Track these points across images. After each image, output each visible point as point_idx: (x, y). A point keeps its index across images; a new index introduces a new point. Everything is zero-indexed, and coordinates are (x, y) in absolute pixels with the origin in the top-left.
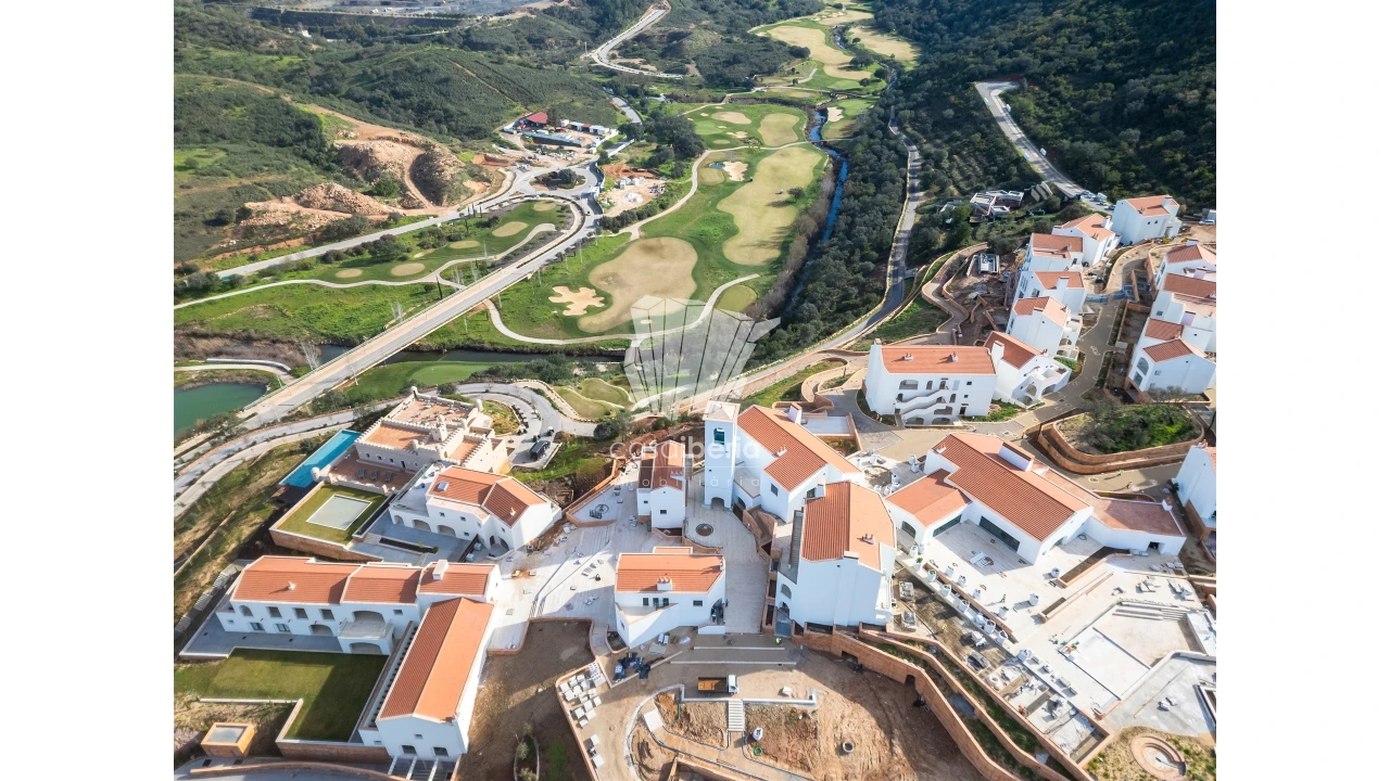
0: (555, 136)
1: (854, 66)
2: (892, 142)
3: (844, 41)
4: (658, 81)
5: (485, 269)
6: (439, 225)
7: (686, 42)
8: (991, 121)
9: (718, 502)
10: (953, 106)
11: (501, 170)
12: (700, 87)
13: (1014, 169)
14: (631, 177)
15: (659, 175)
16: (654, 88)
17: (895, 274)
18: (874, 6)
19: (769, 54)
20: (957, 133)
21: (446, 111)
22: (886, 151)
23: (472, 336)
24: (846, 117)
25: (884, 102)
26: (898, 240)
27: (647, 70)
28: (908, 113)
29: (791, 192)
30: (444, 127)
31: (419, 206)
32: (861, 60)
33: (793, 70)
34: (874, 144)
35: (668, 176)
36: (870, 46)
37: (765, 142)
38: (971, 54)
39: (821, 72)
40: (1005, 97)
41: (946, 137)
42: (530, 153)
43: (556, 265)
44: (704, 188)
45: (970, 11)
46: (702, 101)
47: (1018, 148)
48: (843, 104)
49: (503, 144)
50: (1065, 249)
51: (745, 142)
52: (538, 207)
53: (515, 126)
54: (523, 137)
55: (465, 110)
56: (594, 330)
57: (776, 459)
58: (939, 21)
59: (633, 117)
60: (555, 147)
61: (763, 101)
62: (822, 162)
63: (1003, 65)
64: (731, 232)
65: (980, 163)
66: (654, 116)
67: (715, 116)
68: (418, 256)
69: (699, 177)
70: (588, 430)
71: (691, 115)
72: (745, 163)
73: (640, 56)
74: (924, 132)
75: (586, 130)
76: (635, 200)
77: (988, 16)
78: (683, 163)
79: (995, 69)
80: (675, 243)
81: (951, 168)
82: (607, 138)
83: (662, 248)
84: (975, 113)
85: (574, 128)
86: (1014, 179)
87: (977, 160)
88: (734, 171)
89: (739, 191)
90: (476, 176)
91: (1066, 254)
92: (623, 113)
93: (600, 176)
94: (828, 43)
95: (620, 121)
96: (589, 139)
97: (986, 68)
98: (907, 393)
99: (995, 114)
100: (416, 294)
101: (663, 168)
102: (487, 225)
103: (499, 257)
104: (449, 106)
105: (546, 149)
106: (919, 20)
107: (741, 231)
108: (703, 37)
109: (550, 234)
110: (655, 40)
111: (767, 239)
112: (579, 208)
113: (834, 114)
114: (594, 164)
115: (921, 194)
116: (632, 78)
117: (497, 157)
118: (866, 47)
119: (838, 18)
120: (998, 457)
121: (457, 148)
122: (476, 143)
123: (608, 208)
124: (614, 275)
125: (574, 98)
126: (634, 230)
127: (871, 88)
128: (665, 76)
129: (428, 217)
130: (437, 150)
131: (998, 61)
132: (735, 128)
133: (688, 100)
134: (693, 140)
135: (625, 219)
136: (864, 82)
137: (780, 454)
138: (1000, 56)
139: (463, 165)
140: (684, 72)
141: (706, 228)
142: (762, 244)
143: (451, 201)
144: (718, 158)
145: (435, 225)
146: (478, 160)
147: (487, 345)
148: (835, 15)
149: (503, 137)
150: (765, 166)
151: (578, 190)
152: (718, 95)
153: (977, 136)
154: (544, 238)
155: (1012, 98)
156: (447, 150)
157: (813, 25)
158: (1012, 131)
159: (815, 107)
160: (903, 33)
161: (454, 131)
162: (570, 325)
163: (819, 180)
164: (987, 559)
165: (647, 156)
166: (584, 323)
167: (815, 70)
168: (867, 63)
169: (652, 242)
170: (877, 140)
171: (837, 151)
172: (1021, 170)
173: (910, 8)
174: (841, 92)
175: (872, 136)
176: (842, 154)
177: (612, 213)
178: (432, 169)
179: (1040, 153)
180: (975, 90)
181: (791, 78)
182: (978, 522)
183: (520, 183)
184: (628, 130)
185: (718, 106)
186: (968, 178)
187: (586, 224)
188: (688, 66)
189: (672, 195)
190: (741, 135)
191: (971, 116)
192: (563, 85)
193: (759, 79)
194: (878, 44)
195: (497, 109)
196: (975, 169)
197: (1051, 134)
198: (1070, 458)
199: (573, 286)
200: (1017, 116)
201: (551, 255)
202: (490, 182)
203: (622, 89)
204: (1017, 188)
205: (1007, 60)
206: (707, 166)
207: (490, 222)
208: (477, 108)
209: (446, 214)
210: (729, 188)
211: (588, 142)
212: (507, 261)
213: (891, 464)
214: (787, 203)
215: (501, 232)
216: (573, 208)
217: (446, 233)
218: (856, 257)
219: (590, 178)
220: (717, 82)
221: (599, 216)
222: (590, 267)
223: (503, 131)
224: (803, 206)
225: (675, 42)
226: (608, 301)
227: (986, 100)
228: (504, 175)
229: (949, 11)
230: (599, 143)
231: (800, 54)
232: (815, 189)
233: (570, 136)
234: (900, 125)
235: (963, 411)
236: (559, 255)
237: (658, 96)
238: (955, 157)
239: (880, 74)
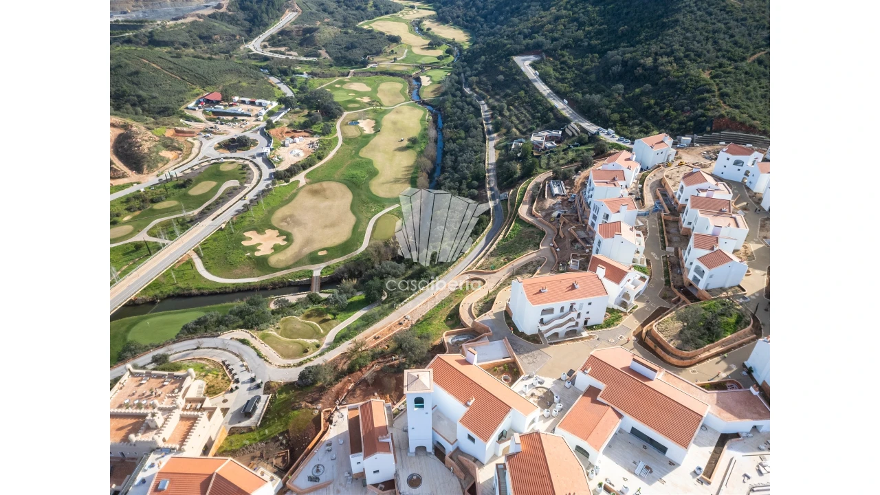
0: (229, 110)
1: (431, 46)
2: (468, 99)
3: (421, 30)
4: (301, 62)
5: (185, 225)
6: (142, 190)
7: (316, 34)
8: (528, 82)
9: (421, 449)
10: (502, 73)
11: (190, 139)
12: (331, 66)
13: (551, 115)
14: (292, 137)
15: (313, 134)
16: (298, 68)
17: (493, 197)
18: (435, 6)
19: (374, 42)
20: (509, 91)
21: (139, 96)
22: (466, 106)
23: (181, 285)
24: (434, 82)
25: (456, 70)
26: (489, 171)
27: (291, 55)
28: (474, 79)
29: (409, 140)
30: (139, 109)
31: (124, 176)
32: (435, 43)
33: (392, 51)
34: (457, 101)
35: (320, 134)
36: (438, 32)
37: (384, 103)
38: (505, 37)
39: (410, 52)
40: (534, 66)
41: (502, 94)
42: (212, 124)
43: (244, 215)
44: (347, 141)
45: (496, 8)
46: (334, 76)
47: (550, 100)
48: (430, 73)
49: (188, 118)
50: (614, 179)
51: (370, 104)
52: (223, 168)
53: (197, 104)
54: (204, 112)
55: (155, 94)
56: (282, 265)
57: (468, 408)
58: (478, 15)
59: (288, 92)
60: (230, 118)
61: (376, 73)
62: (424, 115)
63: (528, 44)
64: (373, 173)
65: (528, 111)
66: (302, 89)
67: (345, 86)
68: (126, 219)
69: (343, 133)
70: (293, 375)
71: (328, 87)
72: (373, 119)
73: (284, 45)
74: (487, 91)
75: (252, 103)
76: (298, 155)
77: (508, 11)
78: (329, 123)
79: (523, 47)
80: (334, 185)
81: (510, 116)
82: (270, 108)
83: (324, 190)
84: (517, 77)
85: (244, 102)
86: (553, 121)
87: (525, 109)
88: (366, 126)
89: (373, 141)
90: (169, 146)
91: (615, 182)
92: (279, 89)
93: (269, 138)
94: (411, 31)
95: (278, 94)
96: (256, 110)
97: (518, 47)
98: (546, 318)
99: (530, 77)
100: (128, 253)
101: (315, 128)
102: (183, 186)
103: (196, 212)
104: (141, 92)
105: (223, 120)
106: (465, 15)
107: (380, 172)
108: (328, 31)
109: (235, 188)
110: (294, 34)
111: (400, 176)
112: (256, 165)
113: (425, 81)
114: (262, 129)
115: (495, 135)
116: (281, 62)
117: (185, 129)
118: (436, 34)
119: (414, 15)
120: (629, 369)
121: (151, 126)
122: (166, 120)
123: (279, 163)
124: (291, 216)
125: (240, 79)
126: (301, 178)
127: (446, 61)
128: (304, 59)
129: (132, 184)
130: (134, 129)
131: (525, 42)
132: (362, 94)
133: (324, 76)
134: (333, 106)
135: (292, 171)
136: (439, 58)
137: (470, 404)
138: (524, 39)
139: (157, 139)
140: (318, 56)
141: (355, 172)
142: (397, 181)
143: (151, 169)
144: (354, 117)
145: (139, 191)
146: (169, 133)
147: (194, 291)
148: (411, 13)
149: (188, 113)
150: (387, 120)
151: (253, 151)
152: (345, 71)
153: (522, 93)
154: (231, 193)
155: (538, 66)
156: (143, 129)
157: (398, 20)
158: (544, 89)
159: (411, 76)
160: (457, 24)
161: (148, 112)
162: (262, 264)
163: (425, 129)
164: (647, 468)
165: (302, 120)
166: (274, 260)
167: (406, 51)
168: (439, 45)
169: (316, 186)
170: (458, 98)
171: (433, 106)
172: (555, 115)
173: (458, 7)
174: (427, 65)
175: (454, 96)
176: (437, 109)
177: (282, 168)
178: (131, 145)
179: (563, 103)
180: (514, 62)
181: (392, 57)
182: (629, 431)
183: (206, 150)
184: (284, 101)
185: (346, 79)
186: (522, 122)
187: (263, 178)
188: (320, 51)
189: (325, 149)
190: (366, 100)
191: (515, 79)
192: (230, 71)
193: (371, 59)
194: (443, 31)
195: (180, 92)
196: (526, 116)
197: (568, 89)
199: (260, 230)
200: (544, 78)
201: (239, 206)
202: (181, 150)
203: (275, 70)
204: (556, 128)
205: (528, 41)
206: (347, 124)
207: (185, 183)
208: (165, 93)
209: (148, 180)
210: (365, 139)
211: (255, 112)
212: (203, 215)
213: (549, 383)
214: (407, 148)
215: (195, 191)
216: (251, 166)
217: (149, 197)
218: (464, 186)
219: (262, 141)
220: (343, 62)
221: (273, 170)
222: (272, 212)
223: (187, 108)
224: (419, 149)
225: (308, 35)
226: (289, 238)
227: (523, 68)
228: (192, 143)
229: (483, 9)
230: (264, 112)
231: (395, 40)
232: (424, 136)
233: (241, 109)
234: (470, 86)
235: (586, 322)
236: (245, 206)
237: (302, 74)
238: (511, 107)
239: (449, 52)
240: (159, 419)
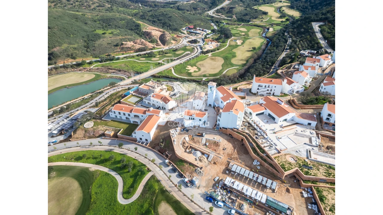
0: (195, 31)
1: (281, 17)
2: (284, 37)
3: (280, 11)
4: (225, 19)
5: (172, 60)
6: (164, 50)
7: (234, 9)
8: (314, 33)
9: (210, 105)
10: (304, 28)
11: (180, 39)
12: (235, 21)
13: (316, 45)
14: (211, 42)
15: (219, 42)
16: (223, 21)
17: (274, 69)
18: (291, 2)
19: (256, 13)
20: (303, 35)
21: (169, 24)
22: (282, 39)
23: (167, 74)
24: (274, 30)
25: (286, 27)
26: (278, 61)
27: (222, 16)
28: (291, 30)
29: (252, 48)
30: (169, 28)
31: (160, 46)
32: (283, 15)
33: (262, 18)
34: (279, 37)
35: (221, 42)
36: (287, 12)
37: (250, 36)
38: (314, 15)
39: (270, 18)
40: (320, 27)
41: (300, 36)
42: (188, 35)
43: (189, 61)
44: (230, 46)
45: (319, 3)
46: (235, 25)
47: (319, 40)
48: (274, 27)
49: (182, 33)
50: (315, 62)
51: (244, 35)
52: (187, 48)
53: (185, 29)
54: (187, 31)
55: (174, 24)
56: (195, 76)
57: (223, 96)
58: (309, 6)
59: (216, 28)
60: (194, 34)
61: (252, 25)
62: (264, 41)
63: (321, 18)
64: (234, 56)
65: (307, 43)
66: (221, 28)
67: (237, 29)
68: (158, 56)
69: (229, 43)
71: (231, 28)
72: (242, 40)
73: (221, 13)
74: (294, 35)
75: (203, 30)
76: (211, 47)
77: (324, 4)
78: (226, 40)
79: (319, 19)
80: (219, 58)
81: (299, 44)
82: (208, 33)
83: (216, 59)
84: (310, 30)
85: (200, 30)
86: (315, 48)
87: (307, 42)
88: (239, 42)
89: (239, 47)
90: (174, 40)
92: (213, 27)
93: (204, 41)
94: (275, 11)
95: (212, 28)
96: (203, 32)
97: (316, 18)
98: (260, 88)
99: (315, 31)
100: (156, 65)
101: (221, 41)
102: (175, 51)
103: (176, 58)
104: (170, 23)
105: (192, 34)
106: (303, 6)
107: (237, 56)
108: (239, 8)
109: (189, 54)
110: (226, 9)
111: (243, 59)
112: (197, 48)
113: (271, 30)
114: (203, 38)
115: (289, 50)
116: (218, 18)
117: (180, 36)
118: (286, 13)
119: (280, 5)
120: (277, 102)
121: (171, 33)
122: (175, 32)
123: (204, 49)
124: (202, 64)
125: (201, 22)
126: (210, 54)
127: (284, 23)
128: (226, 18)
129: (161, 48)
130: (166, 33)
131: (320, 17)
132: (242, 32)
133: (231, 25)
134: (229, 34)
135: (208, 52)
136: (282, 22)
137: (225, 95)
138: (322, 15)
139: (171, 37)
140: (232, 17)
141: (228, 55)
142: (242, 60)
143: (167, 45)
144: (235, 39)
145: (163, 50)
146: (175, 36)
147: (170, 77)
148: (279, 4)
149: (182, 31)
150: (248, 42)
151: (198, 44)
152: (240, 24)
153: (308, 37)
154: (187, 55)
155: (322, 27)
156: (168, 33)
157: (272, 6)
158: (319, 35)
159: (266, 28)
160: (298, 9)
161: (171, 29)
162: (190, 74)
163: (261, 46)
164: (267, 121)
165: (217, 37)
166: (193, 74)
167: (269, 18)
168: (284, 17)
169: (213, 57)
170: (280, 36)
171: (269, 39)
172: (318, 46)
173: (302, 2)
174: (275, 24)
175: (279, 35)
177: (205, 50)
178: (164, 37)
179: (325, 42)
180: (312, 24)
181: (261, 20)
182: (268, 114)
183: (184, 42)
184: (213, 31)
185: (239, 26)
186: (303, 47)
187: (198, 52)
188: (233, 16)
189: (221, 47)
190: (243, 34)
191: (308, 31)
192: (199, 19)
193: (252, 20)
194: (290, 12)
195: (182, 24)
196: (305, 45)
197: (330, 36)
198: (296, 105)
199: (192, 66)
200: (322, 32)
201: (188, 59)
202: (177, 41)
203: (214, 21)
204: (315, 50)
205: (323, 16)
206: (232, 41)
207: (176, 50)
208: (177, 24)
209: (165, 48)
210: (237, 46)
211: (203, 33)
212: (178, 59)
213: (252, 102)
214: (251, 51)
215: (177, 53)
216: (195, 48)
217: (165, 52)
218: (265, 64)
219: (201, 41)
220: (240, 20)
221: (201, 51)
222: (197, 62)
223: (182, 30)
224: (255, 52)
225: (231, 9)
226: (199, 69)
227: (314, 27)
228: (181, 40)
229: (313, 3)
230: (205, 33)
231: (265, 13)
232: (259, 48)
233: (198, 32)
234: (288, 33)
235: (273, 94)
236: (190, 59)
237: (224, 23)
238: (301, 41)
239: (287, 20)
240: (156, 87)
